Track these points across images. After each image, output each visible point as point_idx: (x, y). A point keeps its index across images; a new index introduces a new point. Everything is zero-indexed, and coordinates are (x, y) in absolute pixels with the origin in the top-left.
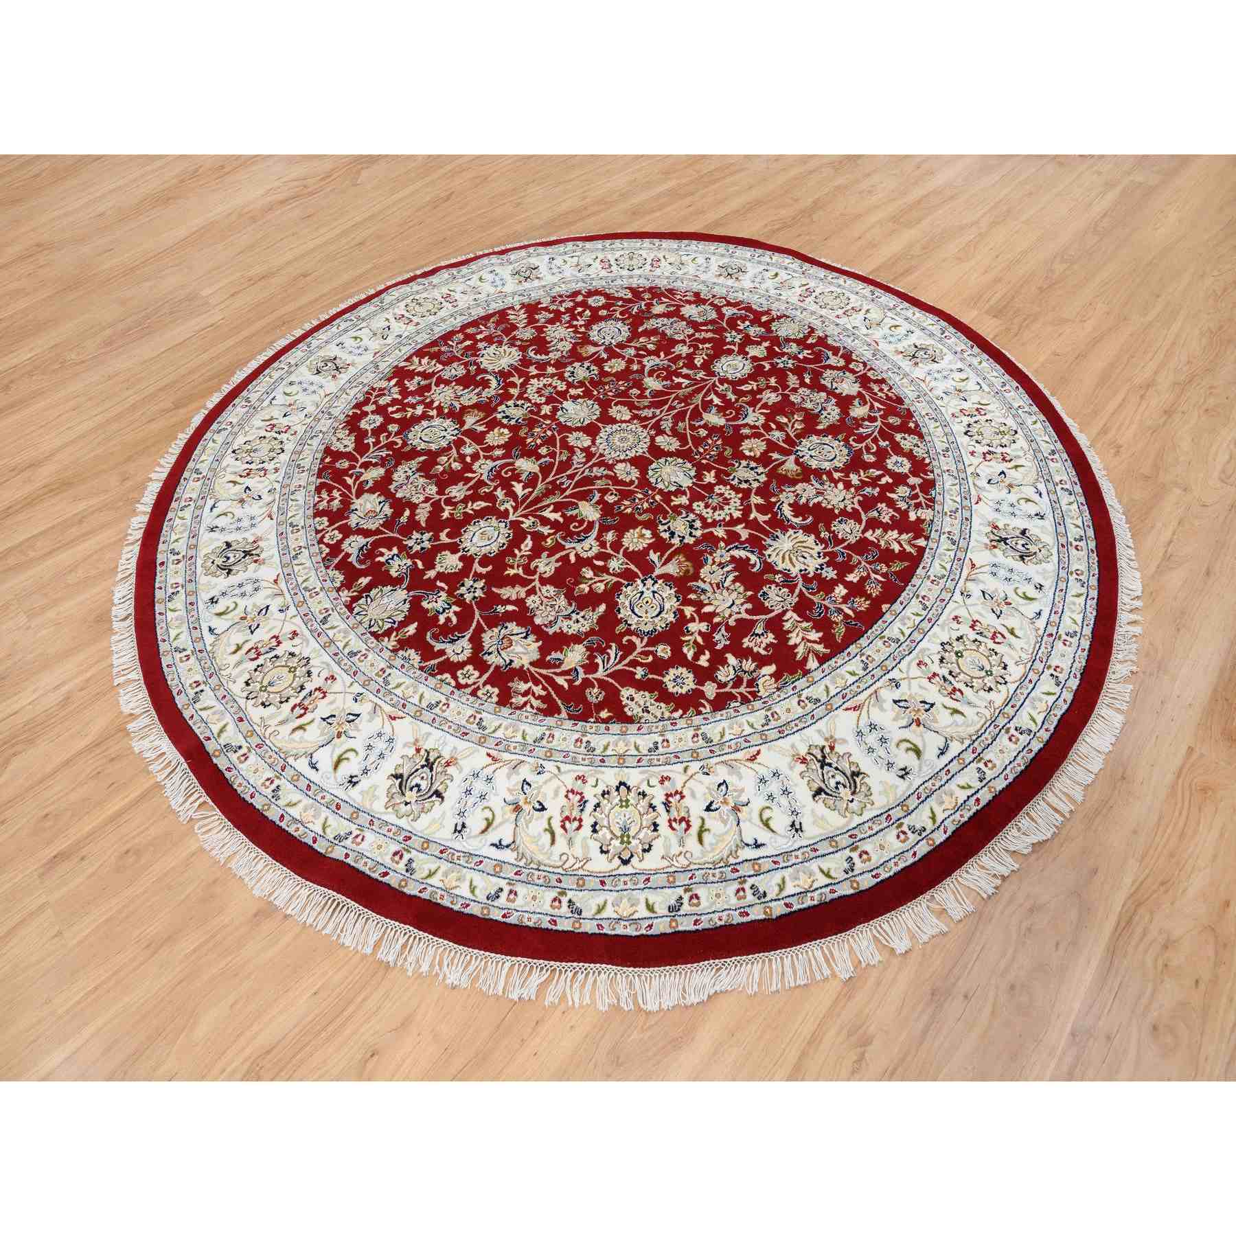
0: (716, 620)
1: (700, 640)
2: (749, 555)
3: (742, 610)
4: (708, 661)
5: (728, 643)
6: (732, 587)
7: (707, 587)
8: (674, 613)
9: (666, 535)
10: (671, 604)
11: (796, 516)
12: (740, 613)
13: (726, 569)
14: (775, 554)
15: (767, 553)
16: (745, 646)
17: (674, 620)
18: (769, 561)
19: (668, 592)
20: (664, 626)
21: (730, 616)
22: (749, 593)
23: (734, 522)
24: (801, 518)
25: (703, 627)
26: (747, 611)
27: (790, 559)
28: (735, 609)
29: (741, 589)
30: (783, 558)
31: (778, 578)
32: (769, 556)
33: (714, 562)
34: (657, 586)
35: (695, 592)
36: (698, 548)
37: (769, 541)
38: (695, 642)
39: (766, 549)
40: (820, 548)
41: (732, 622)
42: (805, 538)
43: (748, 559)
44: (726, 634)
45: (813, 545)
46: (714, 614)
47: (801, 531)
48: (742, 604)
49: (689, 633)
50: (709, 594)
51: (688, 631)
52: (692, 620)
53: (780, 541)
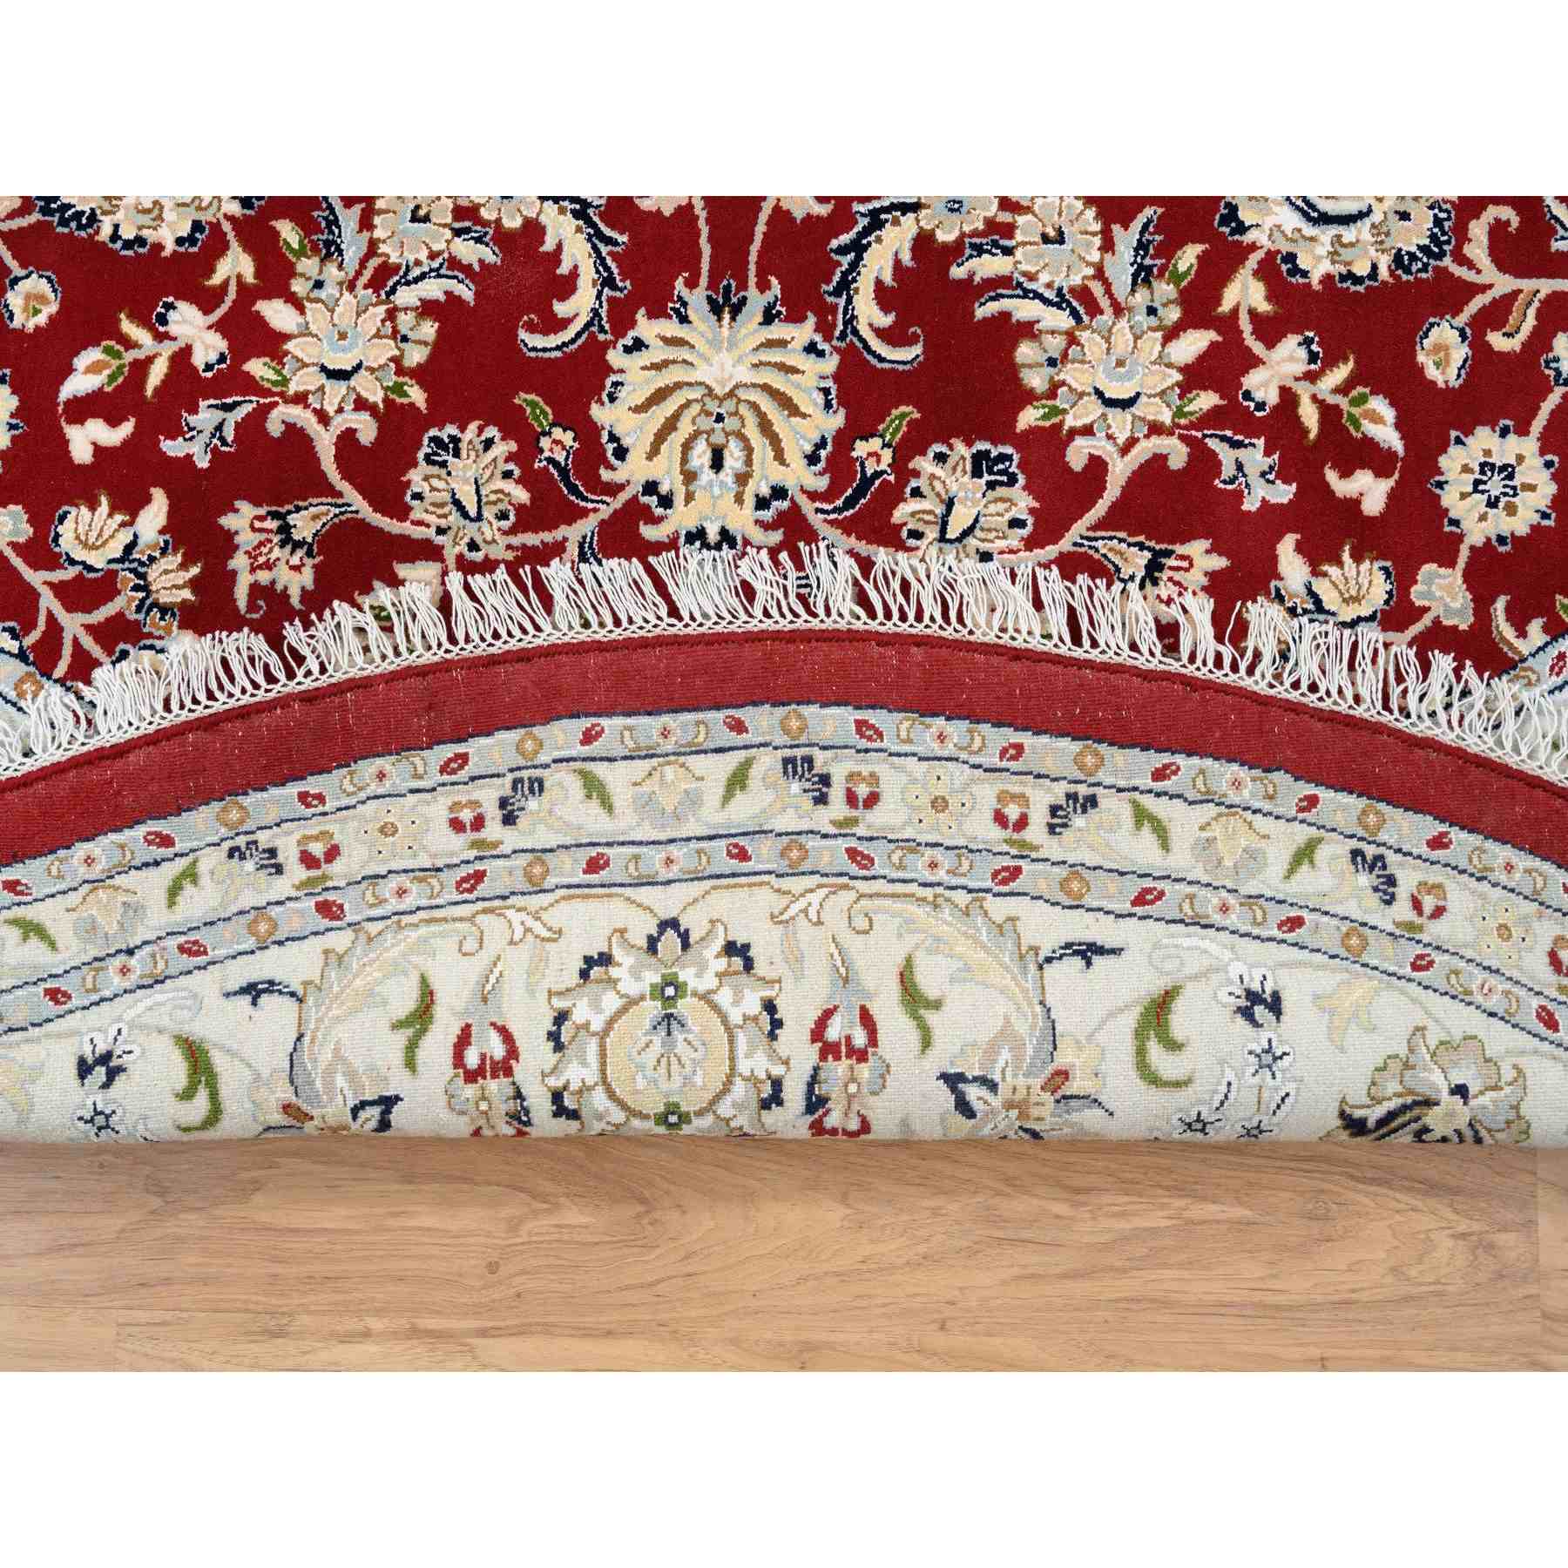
0: (257, 368)
1: (157, 374)
2: (587, 274)
3: (339, 424)
4: (98, 450)
5: (203, 462)
6: (405, 321)
7: (353, 249)
8: (197, 226)
11: (883, 295)
12: (323, 418)
13: (469, 252)
14: (657, 353)
15: (646, 328)
16: (228, 521)
17: (170, 247)
18: (615, 357)
20: (128, 233)
21: (301, 399)
24: (886, 320)
25: (208, 348)
27: (671, 425)
28: (336, 392)
29: (416, 356)
30: (660, 396)
31: (559, 444)
32: (639, 345)
37: (697, 300)
38: (141, 368)
39: (656, 313)
40: (801, 477)
42: (810, 401)
43: (567, 286)
44: (229, 434)
45: (796, 449)
46: (272, 344)
47: (831, 364)
48: (361, 404)
49: (157, 326)
50: (332, 271)
51: (163, 320)
52: (207, 300)
53: (725, 331)
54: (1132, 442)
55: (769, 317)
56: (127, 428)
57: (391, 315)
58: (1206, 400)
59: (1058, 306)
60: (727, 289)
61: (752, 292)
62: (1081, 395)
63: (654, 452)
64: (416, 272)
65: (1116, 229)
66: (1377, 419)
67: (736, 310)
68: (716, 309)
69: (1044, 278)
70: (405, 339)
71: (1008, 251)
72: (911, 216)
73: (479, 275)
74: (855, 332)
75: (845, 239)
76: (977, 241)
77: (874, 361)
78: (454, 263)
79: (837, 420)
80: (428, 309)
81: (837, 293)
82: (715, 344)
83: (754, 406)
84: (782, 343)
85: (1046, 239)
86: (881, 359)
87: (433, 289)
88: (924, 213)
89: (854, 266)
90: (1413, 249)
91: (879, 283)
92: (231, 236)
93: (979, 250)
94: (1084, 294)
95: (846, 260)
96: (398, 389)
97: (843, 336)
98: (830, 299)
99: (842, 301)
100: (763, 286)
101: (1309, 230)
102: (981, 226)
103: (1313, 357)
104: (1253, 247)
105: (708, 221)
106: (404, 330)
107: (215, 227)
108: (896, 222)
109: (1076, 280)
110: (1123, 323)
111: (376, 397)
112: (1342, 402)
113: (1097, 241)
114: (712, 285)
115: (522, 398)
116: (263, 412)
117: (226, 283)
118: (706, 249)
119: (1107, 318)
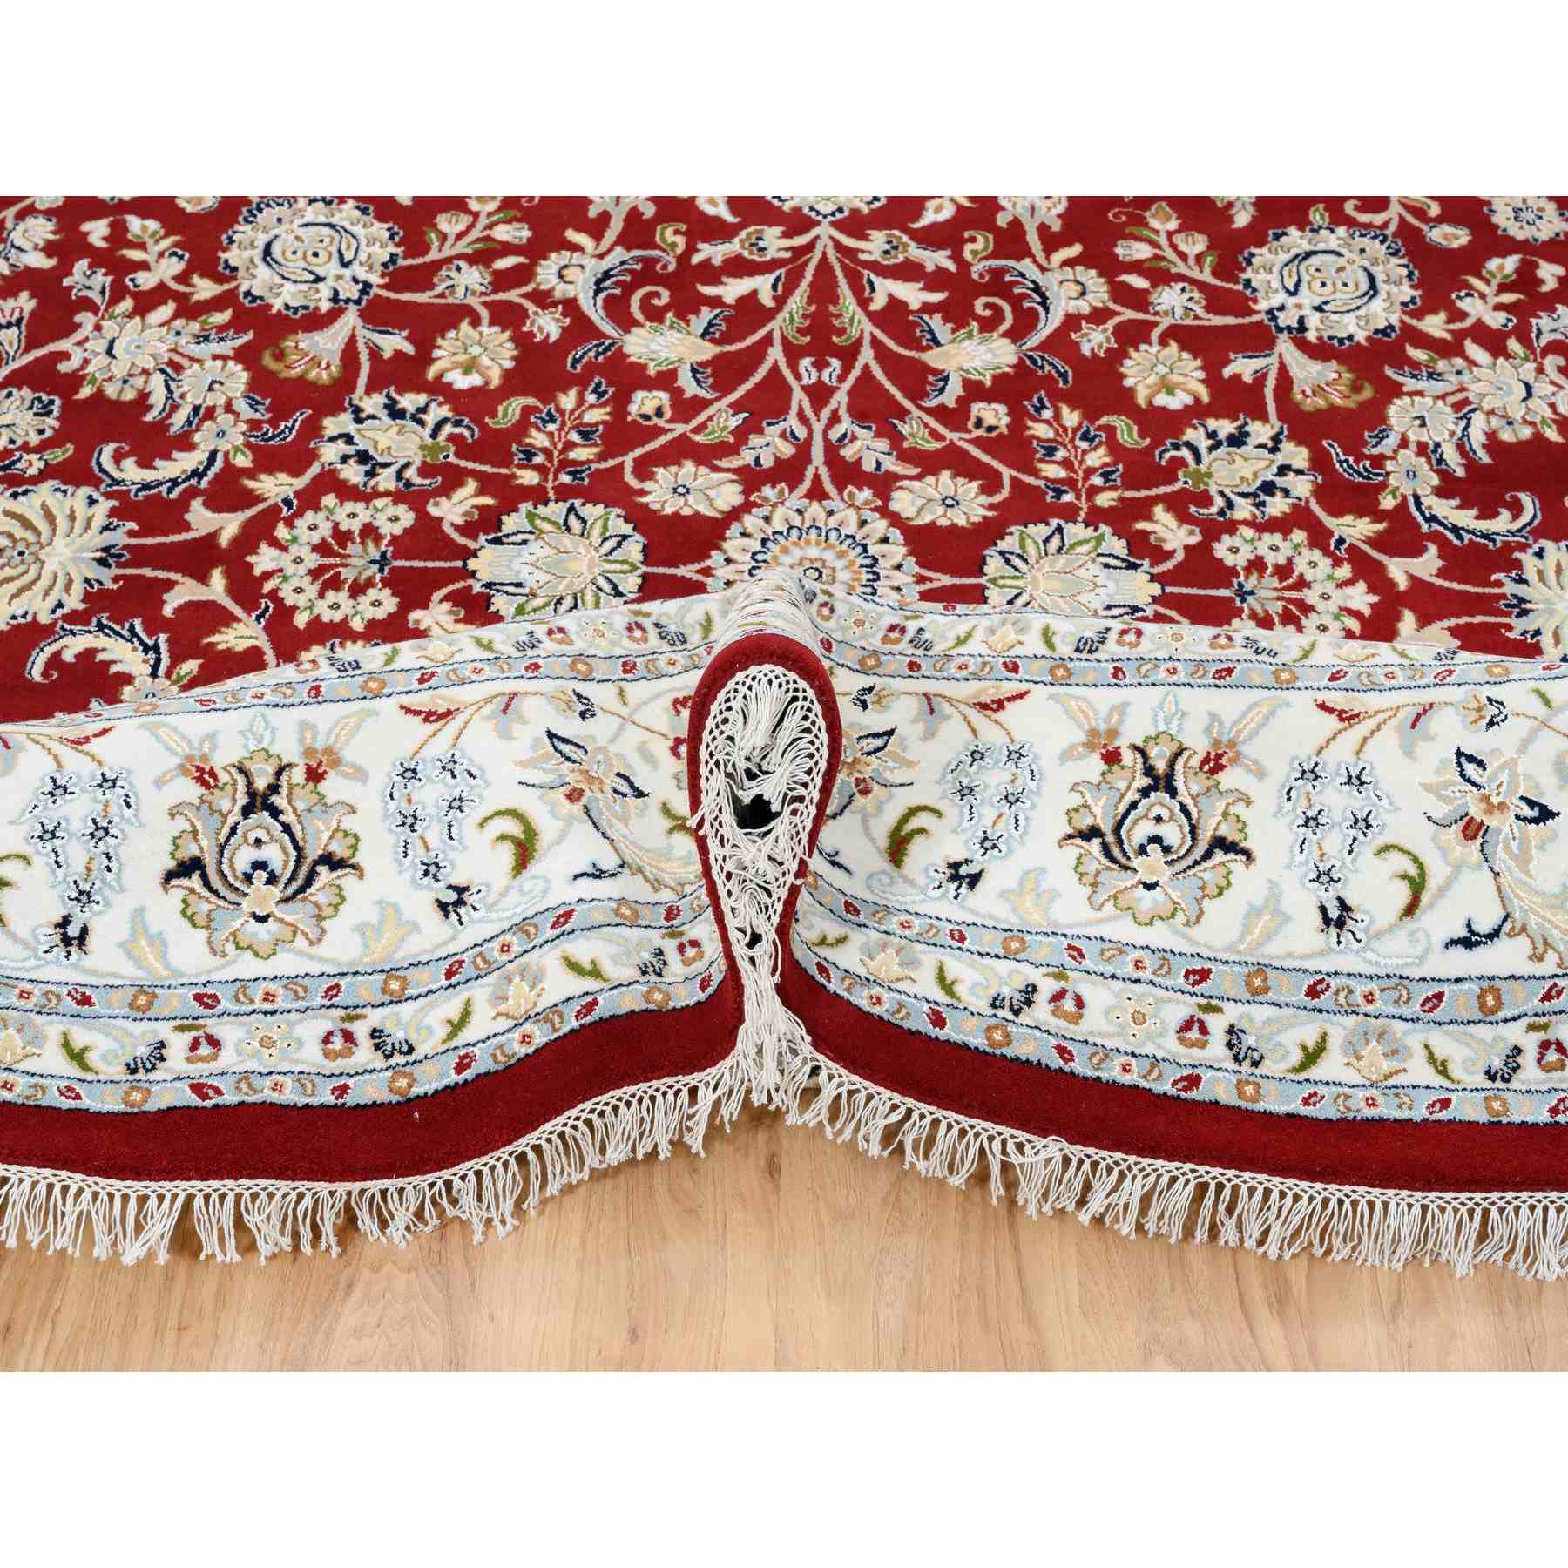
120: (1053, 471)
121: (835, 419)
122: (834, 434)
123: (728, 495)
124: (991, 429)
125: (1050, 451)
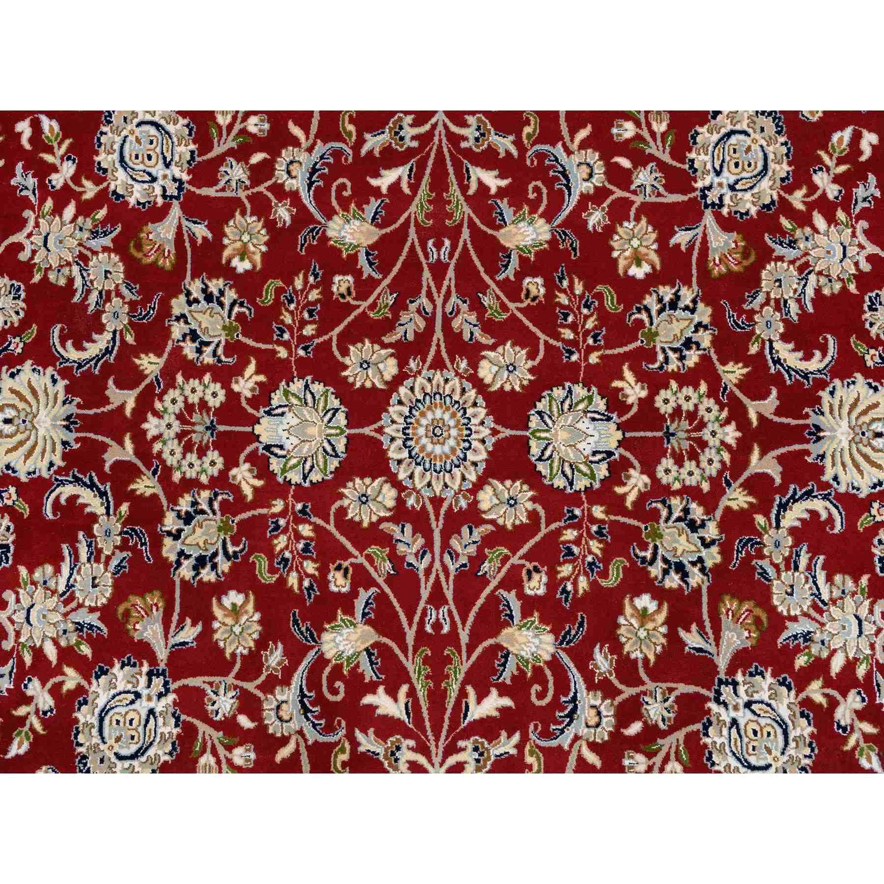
0: (49, 204)
1: (48, 158)
3: (26, 243)
4: (20, 134)
5: (13, 182)
6: (66, 271)
7: (95, 244)
8: (105, 171)
9: (215, 286)
10: (119, 180)
11: (73, 498)
12: (30, 235)
13: (93, 298)
14: (51, 390)
15: (62, 384)
17: (97, 159)
18: (50, 370)
19: (136, 195)
20: (103, 139)
21: (37, 225)
22: (37, 278)
23: (145, 405)
24: (63, 501)
25: (57, 180)
26: (20, 247)
27: (22, 398)
28: (38, 240)
30: (34, 392)
31: (16, 346)
32: (54, 381)
33: (119, 294)
34: (158, 191)
35: (103, 223)
36: (156, 299)
37: (72, 409)
39: (68, 389)
41: (28, 214)
42: (30, 465)
43: (79, 347)
44: (24, 193)
47: (45, 475)
48: (34, 252)
49: (66, 157)
50: (86, 235)
51: (69, 158)
53: (59, 423)
54: (13, 622)
55: (65, 443)
56: (28, 147)
57: (69, 264)
58: (28, 659)
59: (67, 586)
60: (76, 423)
61: (74, 435)
62: (32, 597)
63: (12, 391)
64: (85, 274)
65: (98, 614)
66: (20, 746)
67: (67, 428)
68: (68, 418)
69: (79, 578)
70: (59, 271)
71: (89, 560)
72: (104, 511)
73: (83, 305)
74: (58, 486)
75: (96, 479)
76: (93, 545)
77: (47, 495)
78: (89, 292)
79: (24, 479)
80: (71, 280)
81: (74, 476)
82: (54, 419)
83: (28, 439)
84: (54, 451)
85: (94, 578)
86: (48, 498)
87: (78, 283)
88: (105, 517)
89: (85, 484)
90: (88, 765)
91: (77, 497)
92: (101, 187)
93: (89, 546)
94: (72, 598)
95: (87, 480)
96: (40, 269)
97: (57, 480)
98: (71, 473)
99: (70, 479)
100: (77, 440)
101: (97, 711)
102: (99, 546)
103: (45, 713)
104: (90, 683)
105: (103, 412)
106: (63, 270)
107: (105, 179)
108: (102, 504)
109: (78, 594)
110: (60, 618)
111: (37, 260)
112: (26, 728)
113: (93, 604)
114: (78, 416)
115: (35, 327)
116: (32, 208)
117: (83, 186)
118: (91, 412)
119: (63, 610)
120: (306, 530)
121: (428, 572)
122: (428, 557)
123: (486, 499)
124: (338, 568)
125: (306, 549)
